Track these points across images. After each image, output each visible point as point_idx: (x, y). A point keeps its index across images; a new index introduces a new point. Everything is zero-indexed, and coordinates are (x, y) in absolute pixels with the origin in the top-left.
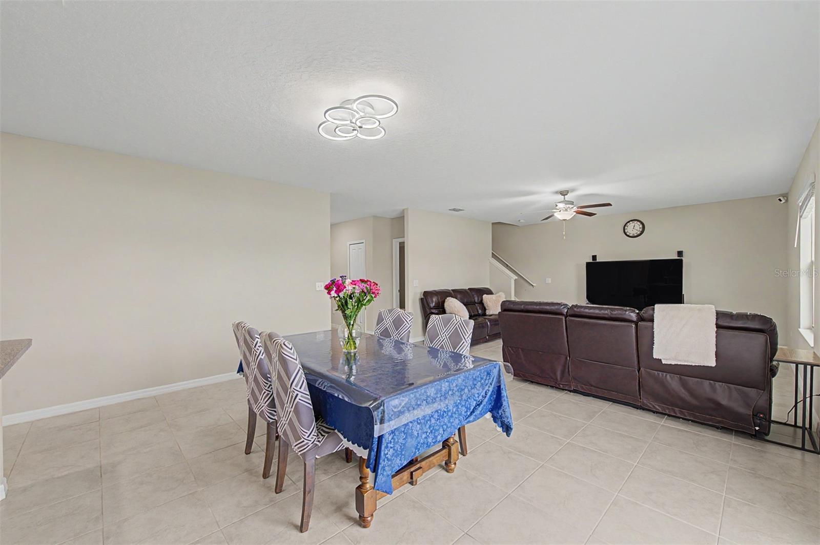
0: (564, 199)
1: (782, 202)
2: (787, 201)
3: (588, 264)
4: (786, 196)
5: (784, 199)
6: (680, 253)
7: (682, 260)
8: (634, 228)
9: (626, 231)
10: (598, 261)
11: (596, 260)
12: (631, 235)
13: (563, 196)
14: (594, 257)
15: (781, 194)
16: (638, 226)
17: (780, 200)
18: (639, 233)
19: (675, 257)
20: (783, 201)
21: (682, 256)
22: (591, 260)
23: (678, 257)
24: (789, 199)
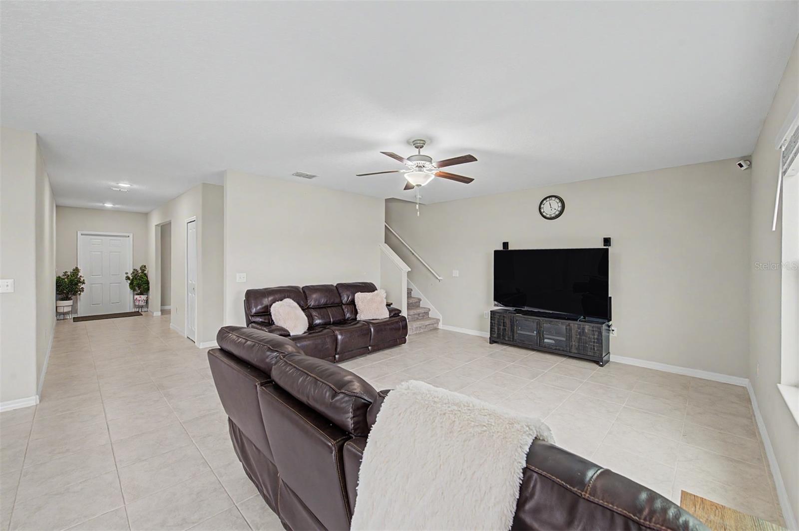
0: (419, 152)
1: (743, 168)
2: (750, 165)
3: (497, 253)
4: (748, 159)
5: (746, 163)
6: (607, 241)
7: (608, 249)
8: (552, 207)
9: (542, 211)
10: (509, 249)
11: (508, 248)
12: (548, 216)
13: (417, 150)
14: (506, 245)
15: (742, 157)
16: (556, 205)
17: (741, 165)
18: (557, 213)
19: (601, 245)
20: (745, 167)
21: (610, 245)
22: (500, 248)
23: (604, 246)
24: (753, 163)
